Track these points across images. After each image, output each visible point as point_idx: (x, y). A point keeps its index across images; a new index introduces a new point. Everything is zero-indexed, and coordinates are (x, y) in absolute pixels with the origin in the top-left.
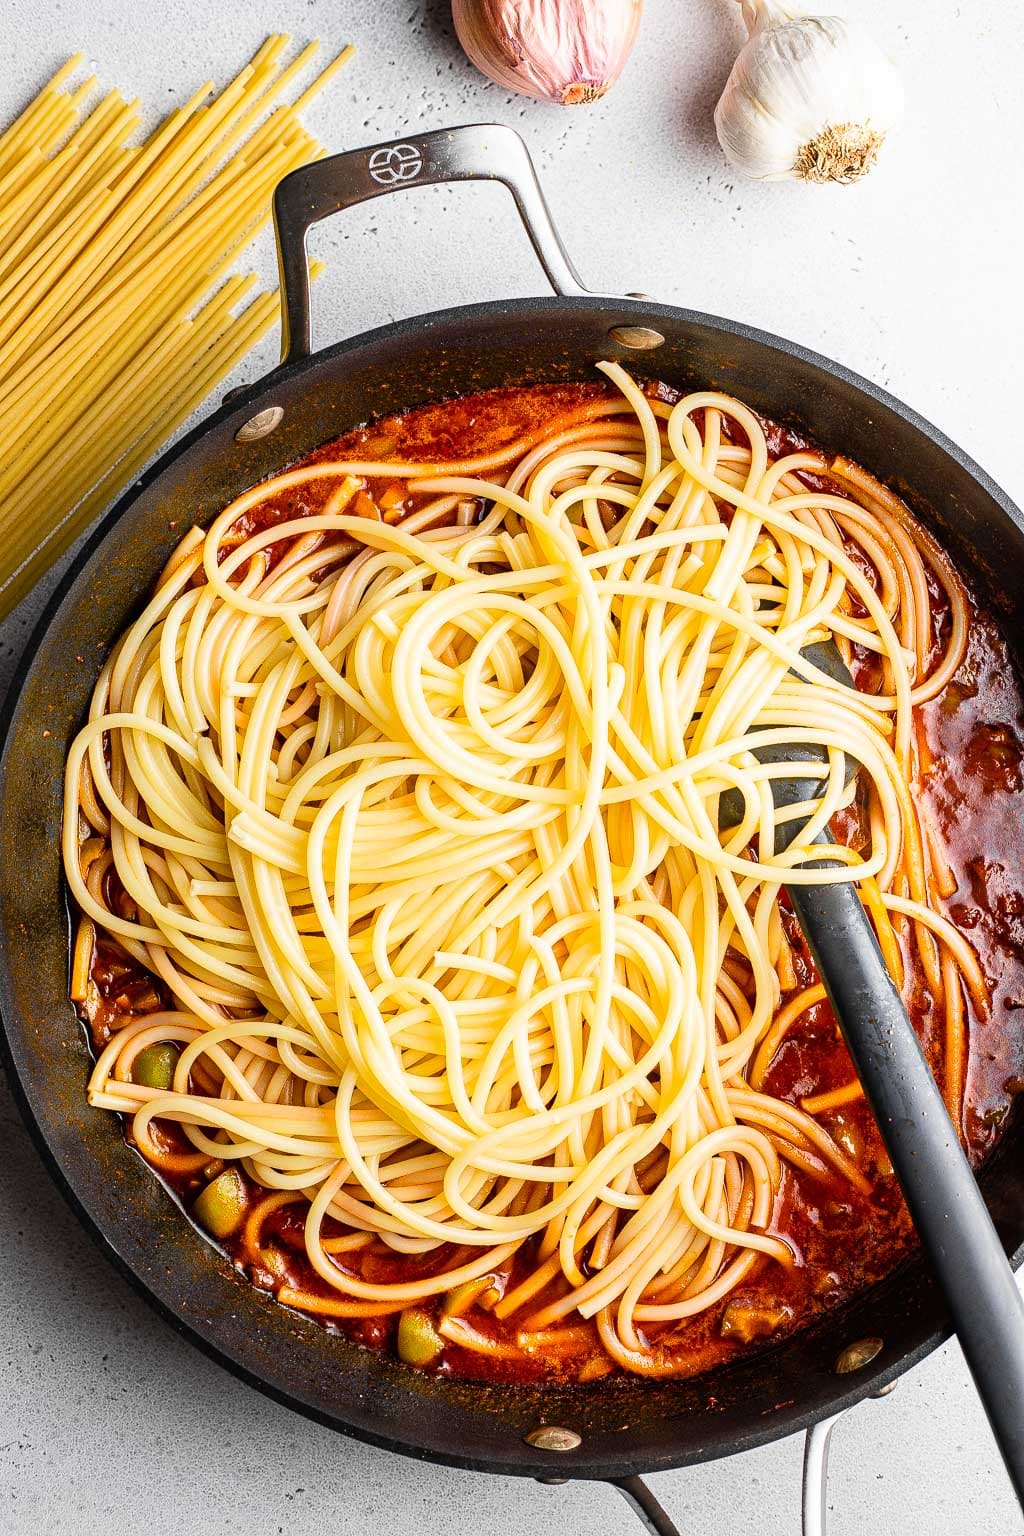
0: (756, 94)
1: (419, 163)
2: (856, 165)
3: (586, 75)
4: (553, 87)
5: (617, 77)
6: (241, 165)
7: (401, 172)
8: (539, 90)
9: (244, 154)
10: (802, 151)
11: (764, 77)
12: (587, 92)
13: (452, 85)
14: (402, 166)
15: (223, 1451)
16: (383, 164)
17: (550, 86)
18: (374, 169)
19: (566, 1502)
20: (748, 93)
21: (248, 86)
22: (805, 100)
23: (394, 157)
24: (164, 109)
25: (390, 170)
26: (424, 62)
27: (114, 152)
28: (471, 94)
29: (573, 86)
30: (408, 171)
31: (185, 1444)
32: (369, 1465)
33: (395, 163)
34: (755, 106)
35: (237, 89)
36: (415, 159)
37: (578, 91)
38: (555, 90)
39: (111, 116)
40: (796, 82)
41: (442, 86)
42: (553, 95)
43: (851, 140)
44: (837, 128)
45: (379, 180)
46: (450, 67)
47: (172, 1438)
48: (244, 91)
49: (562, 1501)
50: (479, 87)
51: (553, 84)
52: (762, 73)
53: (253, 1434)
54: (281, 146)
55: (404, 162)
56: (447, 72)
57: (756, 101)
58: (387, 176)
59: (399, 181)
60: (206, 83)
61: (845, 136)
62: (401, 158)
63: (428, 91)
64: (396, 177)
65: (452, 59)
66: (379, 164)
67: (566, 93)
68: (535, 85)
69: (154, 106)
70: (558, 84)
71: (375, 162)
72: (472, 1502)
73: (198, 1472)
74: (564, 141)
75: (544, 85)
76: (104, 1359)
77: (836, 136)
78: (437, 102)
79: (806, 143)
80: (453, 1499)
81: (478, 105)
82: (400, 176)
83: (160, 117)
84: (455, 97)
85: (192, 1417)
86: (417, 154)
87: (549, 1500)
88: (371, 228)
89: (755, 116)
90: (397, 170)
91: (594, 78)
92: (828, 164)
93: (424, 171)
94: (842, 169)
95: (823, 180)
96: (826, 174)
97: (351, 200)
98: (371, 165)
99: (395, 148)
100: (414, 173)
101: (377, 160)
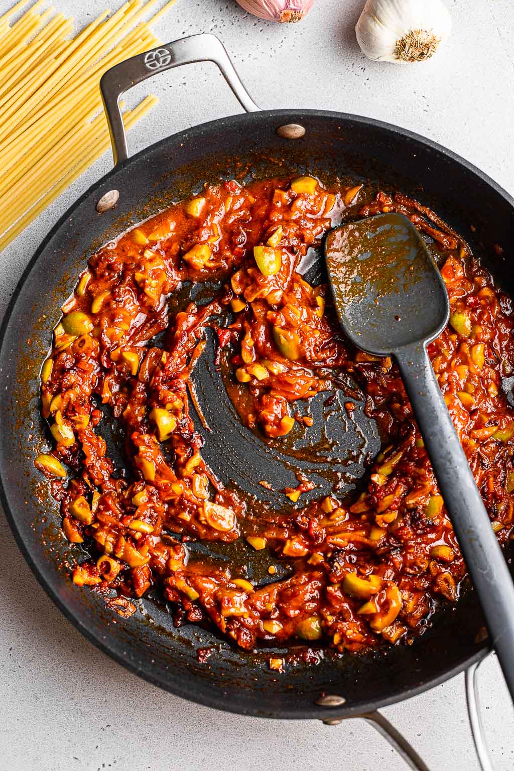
0: (375, 14)
1: (170, 56)
2: (425, 52)
3: (292, 6)
4: (276, 12)
5: (308, 9)
6: (120, 49)
8: (269, 13)
9: (122, 44)
10: (398, 43)
11: (380, 6)
12: (292, 15)
13: (227, 16)
15: (69, 702)
16: (152, 59)
17: (273, 11)
19: (250, 740)
20: (372, 14)
21: (126, 12)
22: (400, 17)
23: (156, 56)
24: (84, 23)
25: (156, 62)
26: (214, 5)
27: (58, 42)
28: (236, 20)
29: (285, 11)
30: (164, 61)
31: (49, 697)
32: (146, 714)
33: (157, 59)
34: (375, 20)
35: (121, 13)
36: (167, 55)
37: (288, 14)
38: (276, 13)
39: (58, 25)
40: (395, 8)
41: (222, 17)
42: (275, 16)
43: (423, 38)
44: (415, 32)
45: (150, 68)
46: (227, 8)
47: (43, 694)
48: (124, 14)
49: (247, 739)
50: (240, 17)
51: (275, 10)
52: (378, 4)
53: (86, 694)
54: (140, 40)
55: (161, 57)
56: (225, 9)
57: (376, 18)
58: (154, 65)
59: (161, 67)
60: (105, 11)
61: (420, 36)
62: (160, 55)
63: (215, 18)
65: (228, 4)
66: (150, 60)
67: (282, 15)
68: (266, 10)
69: (80, 21)
70: (278, 10)
72: (199, 737)
73: (56, 713)
74: (282, 44)
75: (271, 10)
76: (10, 649)
77: (415, 36)
78: (219, 23)
79: (400, 39)
80: (190, 735)
81: (239, 26)
82: (161, 64)
83: (82, 27)
84: (228, 21)
85: (54, 683)
86: (168, 53)
87: (240, 738)
89: (375, 26)
91: (296, 8)
92: (411, 50)
93: (172, 60)
94: (418, 53)
95: (407, 58)
96: (410, 55)
97: (139, 80)
98: (146, 61)
99: (157, 51)
100: (167, 62)
101: (148, 58)
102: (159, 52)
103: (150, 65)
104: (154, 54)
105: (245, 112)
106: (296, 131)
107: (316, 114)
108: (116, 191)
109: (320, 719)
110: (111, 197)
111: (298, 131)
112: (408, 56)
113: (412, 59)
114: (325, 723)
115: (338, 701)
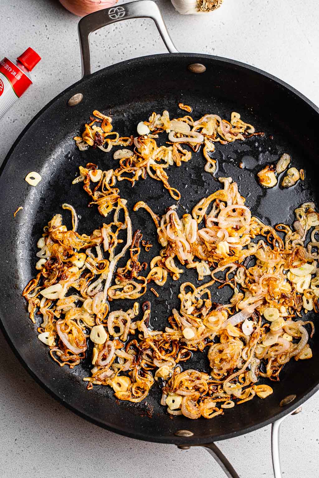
1: (125, 12)
2: (216, 5)
7: (119, 15)
10: (198, 1)
14: (119, 14)
15: (56, 471)
16: (113, 13)
18: (110, 15)
23: (116, 11)
25: (116, 15)
30: (121, 15)
31: (44, 469)
33: (117, 13)
36: (123, 11)
45: (112, 18)
55: (119, 12)
58: (114, 17)
59: (118, 18)
62: (118, 11)
64: (117, 17)
66: (112, 13)
71: (110, 12)
82: (119, 17)
86: (124, 10)
88: (98, 65)
90: (117, 14)
92: (207, 4)
93: (126, 15)
94: (212, 6)
95: (205, 10)
96: (206, 8)
97: (103, 25)
98: (109, 13)
99: (117, 8)
100: (123, 15)
101: (111, 12)
102: (118, 9)
103: (112, 16)
104: (115, 9)
105: (168, 53)
106: (200, 68)
107: (213, 59)
108: (81, 94)
109: (176, 445)
110: (78, 98)
111: (201, 68)
112: (205, 8)
113: (208, 10)
114: (179, 447)
115: (189, 434)
